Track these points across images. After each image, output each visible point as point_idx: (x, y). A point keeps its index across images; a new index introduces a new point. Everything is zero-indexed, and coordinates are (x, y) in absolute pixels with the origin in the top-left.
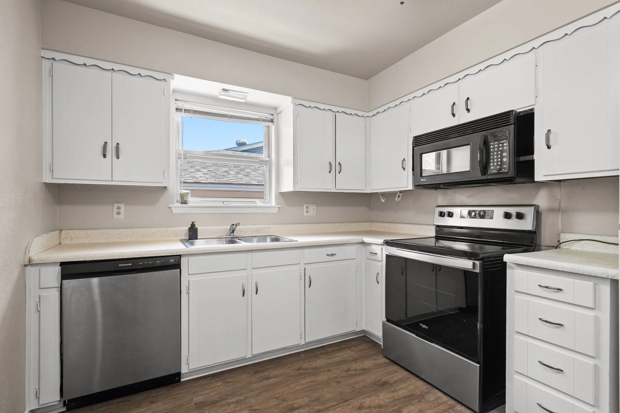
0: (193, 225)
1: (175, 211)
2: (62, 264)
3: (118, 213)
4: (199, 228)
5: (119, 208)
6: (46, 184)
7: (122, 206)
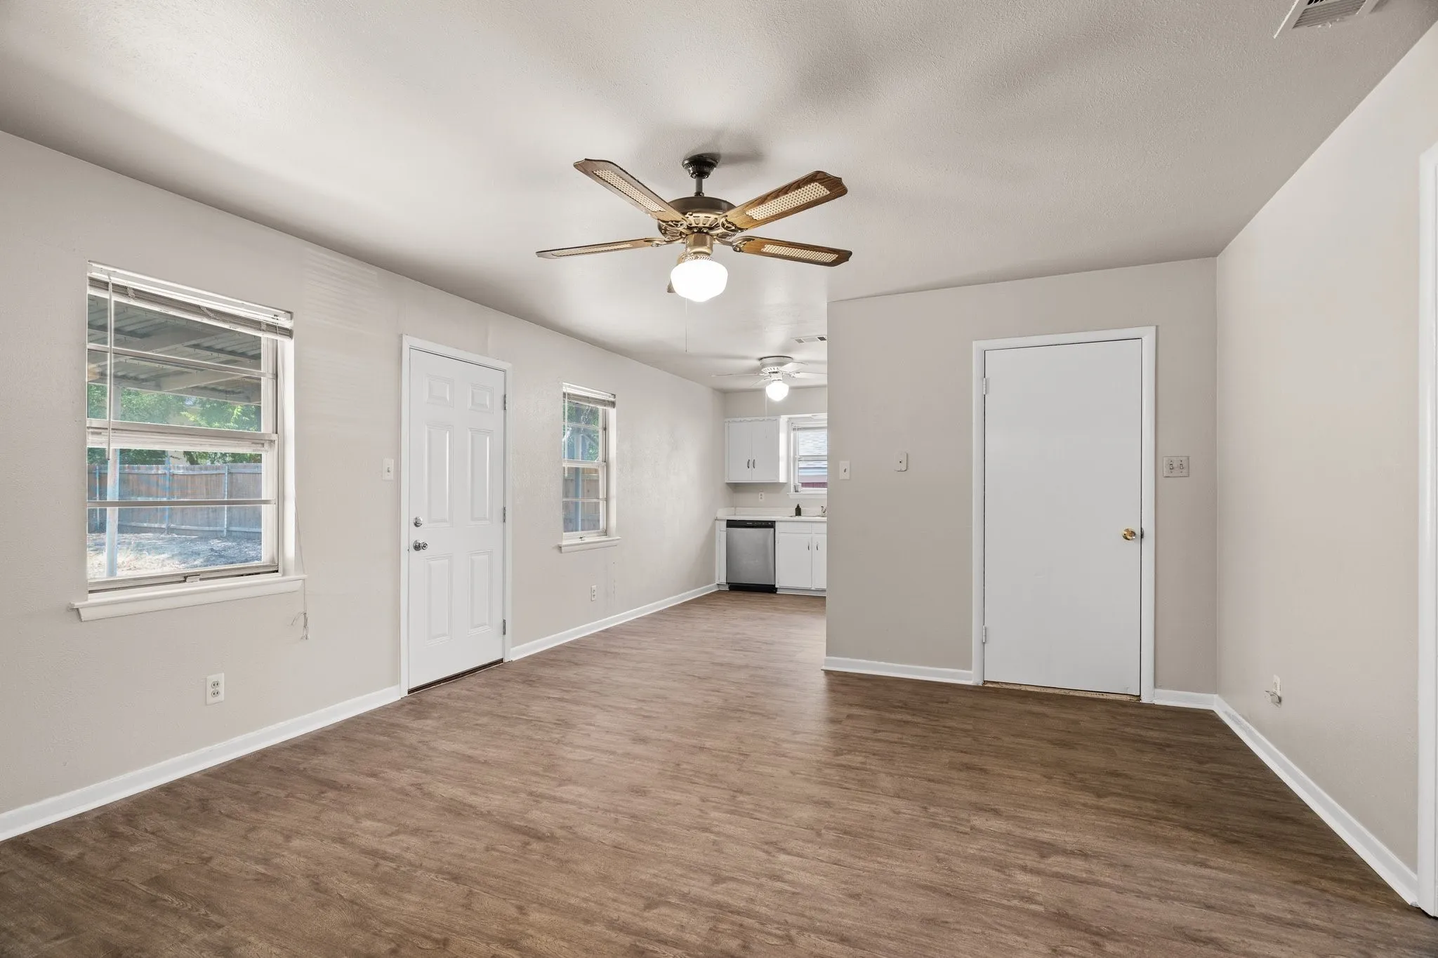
0: (798, 506)
1: (791, 496)
2: (728, 520)
3: (761, 498)
4: (802, 509)
5: (761, 495)
6: (727, 484)
7: (763, 493)
